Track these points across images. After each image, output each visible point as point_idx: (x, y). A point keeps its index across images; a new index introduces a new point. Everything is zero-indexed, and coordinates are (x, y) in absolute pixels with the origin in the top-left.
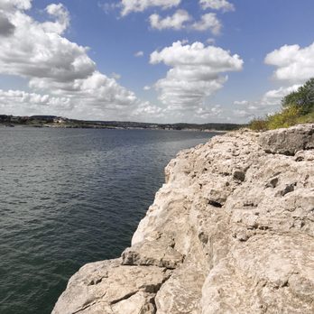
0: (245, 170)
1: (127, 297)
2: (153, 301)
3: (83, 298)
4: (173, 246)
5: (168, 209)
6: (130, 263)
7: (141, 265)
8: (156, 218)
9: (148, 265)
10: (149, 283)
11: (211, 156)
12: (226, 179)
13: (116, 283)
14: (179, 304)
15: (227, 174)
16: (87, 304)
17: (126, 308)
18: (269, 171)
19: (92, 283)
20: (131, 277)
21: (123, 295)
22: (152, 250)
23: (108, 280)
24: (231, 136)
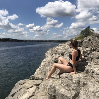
0: (64, 53)
1: (31, 87)
2: (38, 88)
3: (19, 88)
4: (45, 75)
5: (44, 65)
6: (33, 79)
7: (36, 79)
8: (41, 68)
9: (37, 80)
10: (37, 83)
11: (57, 49)
12: (59, 55)
13: (28, 84)
14: (44, 87)
15: (60, 54)
16: (20, 89)
17: (31, 90)
18: (69, 52)
19: (22, 84)
20: (32, 82)
21: (30, 87)
22: (39, 76)
23: (26, 83)
24: (65, 44)
